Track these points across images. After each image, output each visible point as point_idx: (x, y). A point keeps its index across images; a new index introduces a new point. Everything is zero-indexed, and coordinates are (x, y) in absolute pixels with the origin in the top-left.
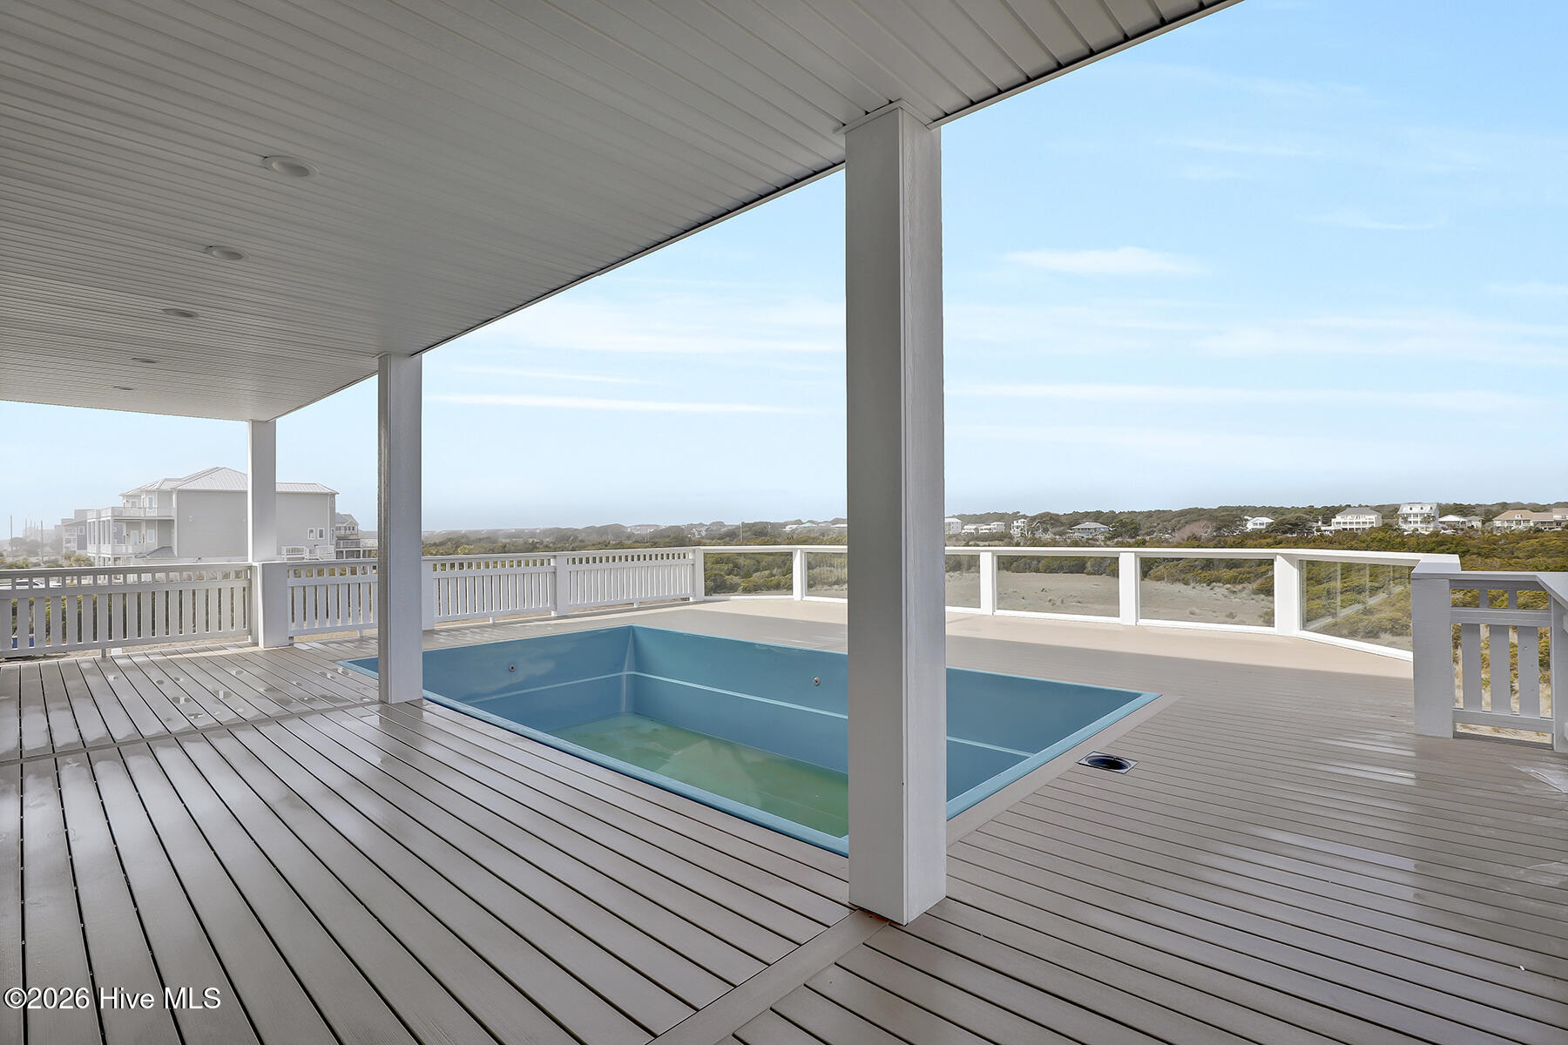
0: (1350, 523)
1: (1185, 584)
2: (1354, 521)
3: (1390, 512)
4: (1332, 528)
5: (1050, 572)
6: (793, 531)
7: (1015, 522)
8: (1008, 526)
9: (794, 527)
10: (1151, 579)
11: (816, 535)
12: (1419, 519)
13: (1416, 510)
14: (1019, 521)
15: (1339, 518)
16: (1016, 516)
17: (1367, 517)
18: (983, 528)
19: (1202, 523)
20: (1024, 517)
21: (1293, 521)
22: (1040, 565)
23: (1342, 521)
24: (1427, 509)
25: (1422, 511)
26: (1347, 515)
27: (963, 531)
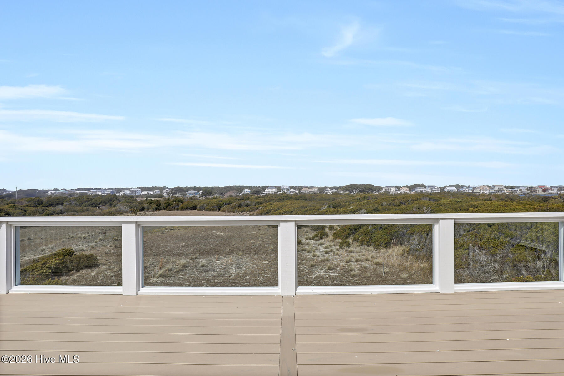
1: (234, 213)
2: (270, 191)
3: (279, 189)
4: (265, 193)
5: (183, 210)
6: (53, 194)
7: (164, 190)
8: (161, 192)
9: (53, 192)
10: (221, 211)
11: (66, 196)
12: (286, 190)
14: (166, 190)
15: (267, 190)
16: (164, 188)
17: (273, 189)
18: (151, 192)
19: (233, 191)
20: (167, 188)
21: (257, 190)
22: (179, 207)
25: (286, 188)
27: (142, 194)
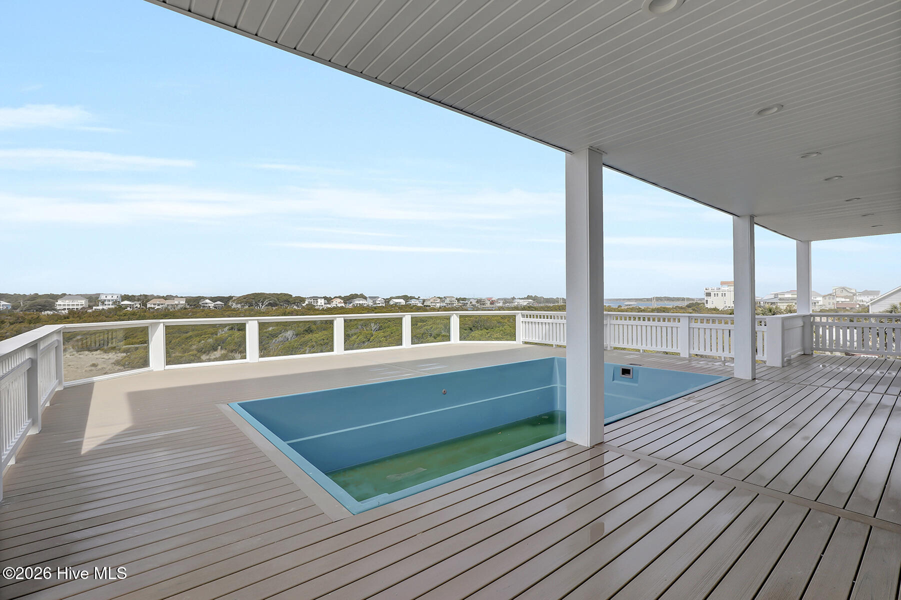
0: (68, 305)
2: (71, 304)
3: (93, 299)
4: (57, 308)
12: (111, 303)
13: (109, 297)
15: (60, 302)
17: (79, 301)
23: (62, 303)
24: (115, 297)
25: (112, 298)
26: (66, 299)
